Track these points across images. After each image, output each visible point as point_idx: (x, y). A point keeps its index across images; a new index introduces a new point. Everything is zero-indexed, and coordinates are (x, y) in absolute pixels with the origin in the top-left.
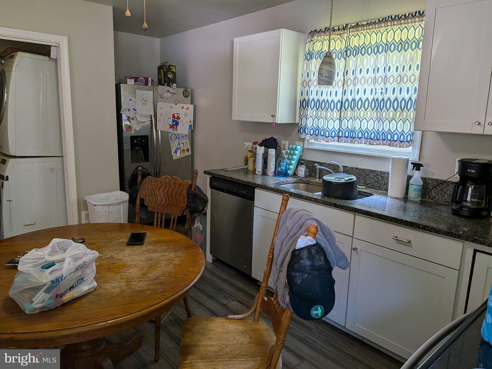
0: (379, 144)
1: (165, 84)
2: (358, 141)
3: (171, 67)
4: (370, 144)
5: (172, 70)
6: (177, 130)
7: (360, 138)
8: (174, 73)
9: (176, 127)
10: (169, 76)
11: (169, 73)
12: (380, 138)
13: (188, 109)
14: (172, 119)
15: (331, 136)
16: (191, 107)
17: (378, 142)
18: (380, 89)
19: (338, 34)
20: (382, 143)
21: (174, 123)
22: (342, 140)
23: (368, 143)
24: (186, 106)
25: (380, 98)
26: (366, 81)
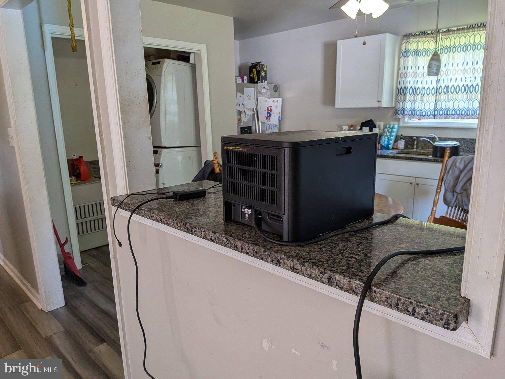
0: (469, 118)
1: (259, 81)
2: (452, 117)
3: (264, 67)
4: (462, 118)
5: (264, 69)
6: (270, 121)
7: (453, 115)
8: (265, 71)
9: (270, 119)
10: (262, 74)
11: (262, 71)
12: (470, 113)
13: (277, 102)
14: (267, 111)
15: (427, 115)
16: (280, 100)
17: (468, 117)
18: (470, 77)
19: (431, 37)
20: (471, 117)
21: (268, 115)
22: (437, 117)
23: (460, 118)
24: (276, 99)
25: (470, 85)
26: (457, 72)
